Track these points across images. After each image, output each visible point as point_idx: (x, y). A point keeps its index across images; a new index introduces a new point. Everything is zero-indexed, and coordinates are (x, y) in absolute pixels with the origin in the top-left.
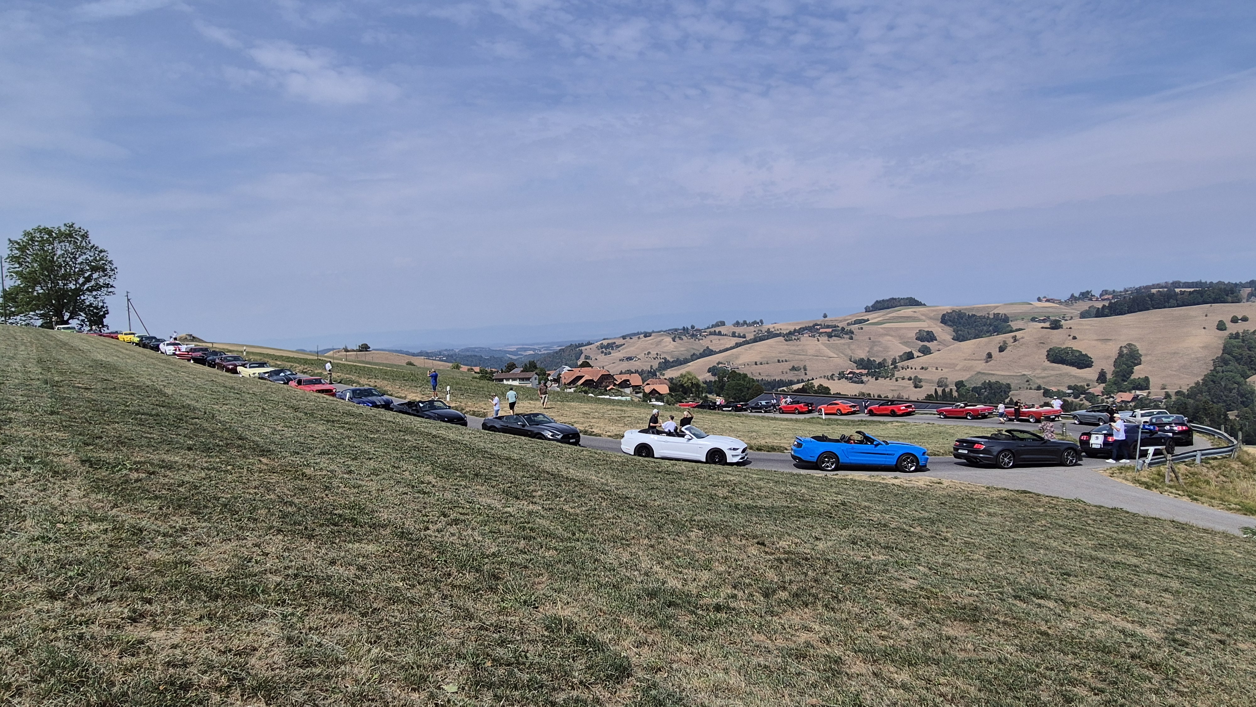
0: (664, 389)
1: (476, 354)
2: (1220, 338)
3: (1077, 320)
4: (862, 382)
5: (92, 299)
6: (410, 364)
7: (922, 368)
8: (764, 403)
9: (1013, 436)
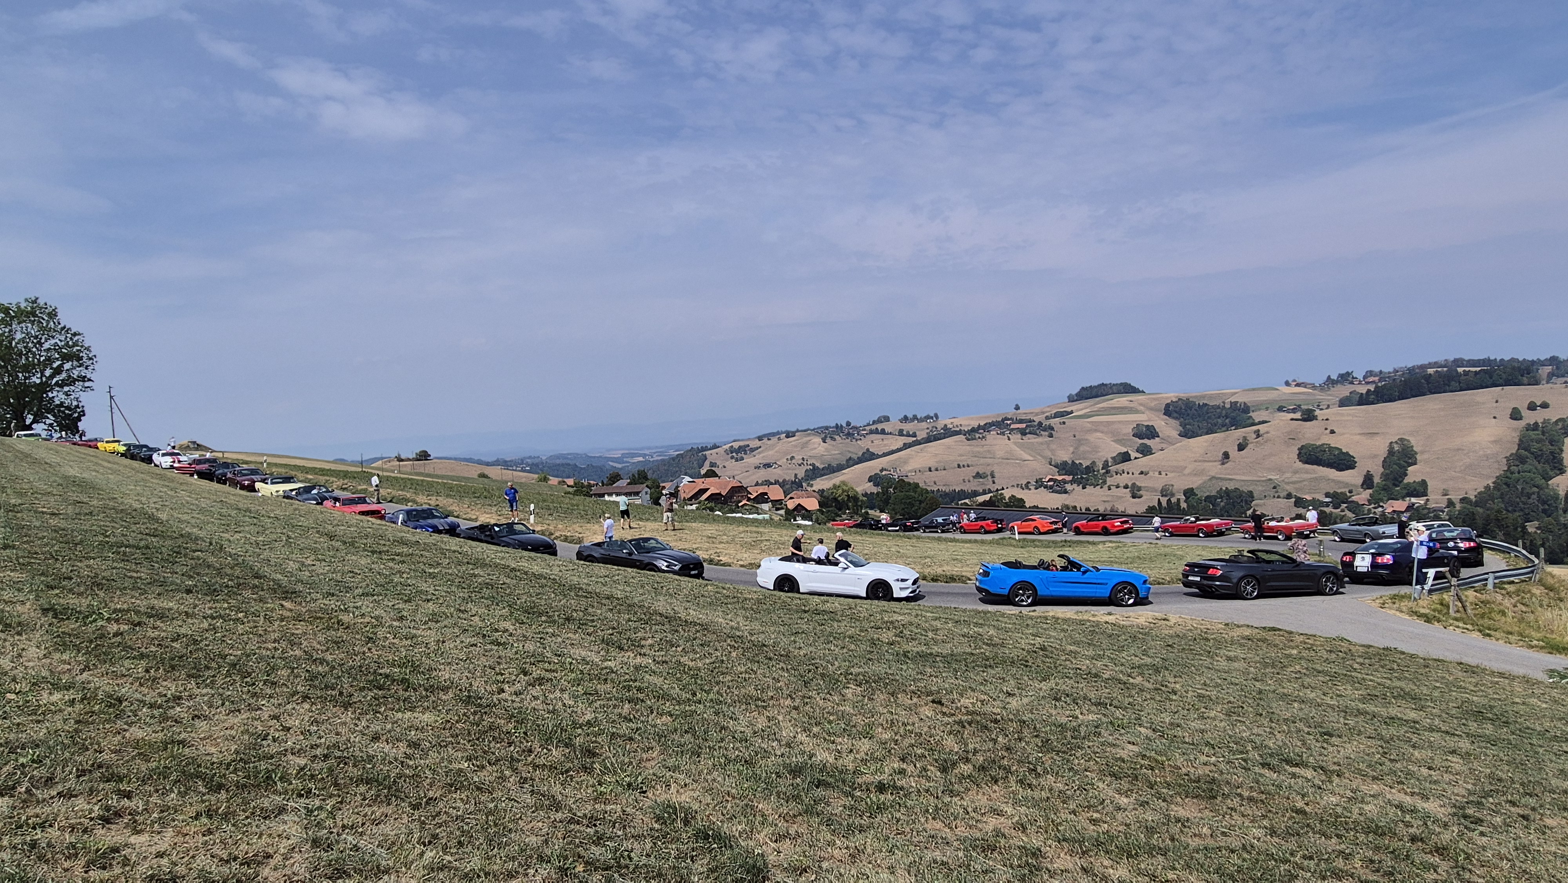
0: (812, 504)
1: (569, 462)
2: (1515, 430)
3: (1335, 409)
4: (1066, 492)
5: (64, 397)
6: (483, 476)
7: (1142, 473)
8: (940, 520)
9: (1258, 558)
